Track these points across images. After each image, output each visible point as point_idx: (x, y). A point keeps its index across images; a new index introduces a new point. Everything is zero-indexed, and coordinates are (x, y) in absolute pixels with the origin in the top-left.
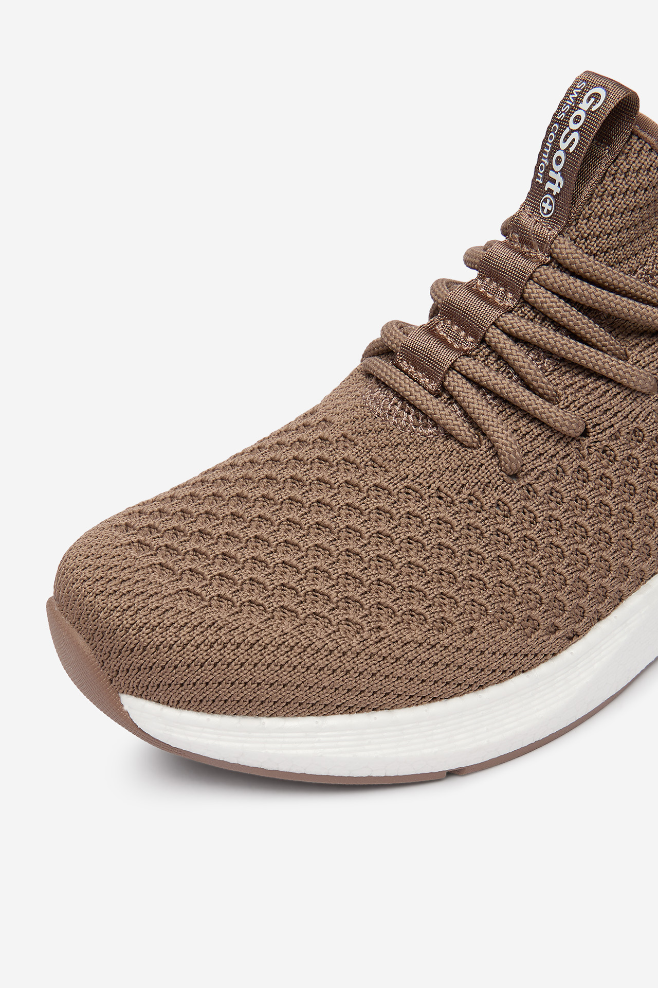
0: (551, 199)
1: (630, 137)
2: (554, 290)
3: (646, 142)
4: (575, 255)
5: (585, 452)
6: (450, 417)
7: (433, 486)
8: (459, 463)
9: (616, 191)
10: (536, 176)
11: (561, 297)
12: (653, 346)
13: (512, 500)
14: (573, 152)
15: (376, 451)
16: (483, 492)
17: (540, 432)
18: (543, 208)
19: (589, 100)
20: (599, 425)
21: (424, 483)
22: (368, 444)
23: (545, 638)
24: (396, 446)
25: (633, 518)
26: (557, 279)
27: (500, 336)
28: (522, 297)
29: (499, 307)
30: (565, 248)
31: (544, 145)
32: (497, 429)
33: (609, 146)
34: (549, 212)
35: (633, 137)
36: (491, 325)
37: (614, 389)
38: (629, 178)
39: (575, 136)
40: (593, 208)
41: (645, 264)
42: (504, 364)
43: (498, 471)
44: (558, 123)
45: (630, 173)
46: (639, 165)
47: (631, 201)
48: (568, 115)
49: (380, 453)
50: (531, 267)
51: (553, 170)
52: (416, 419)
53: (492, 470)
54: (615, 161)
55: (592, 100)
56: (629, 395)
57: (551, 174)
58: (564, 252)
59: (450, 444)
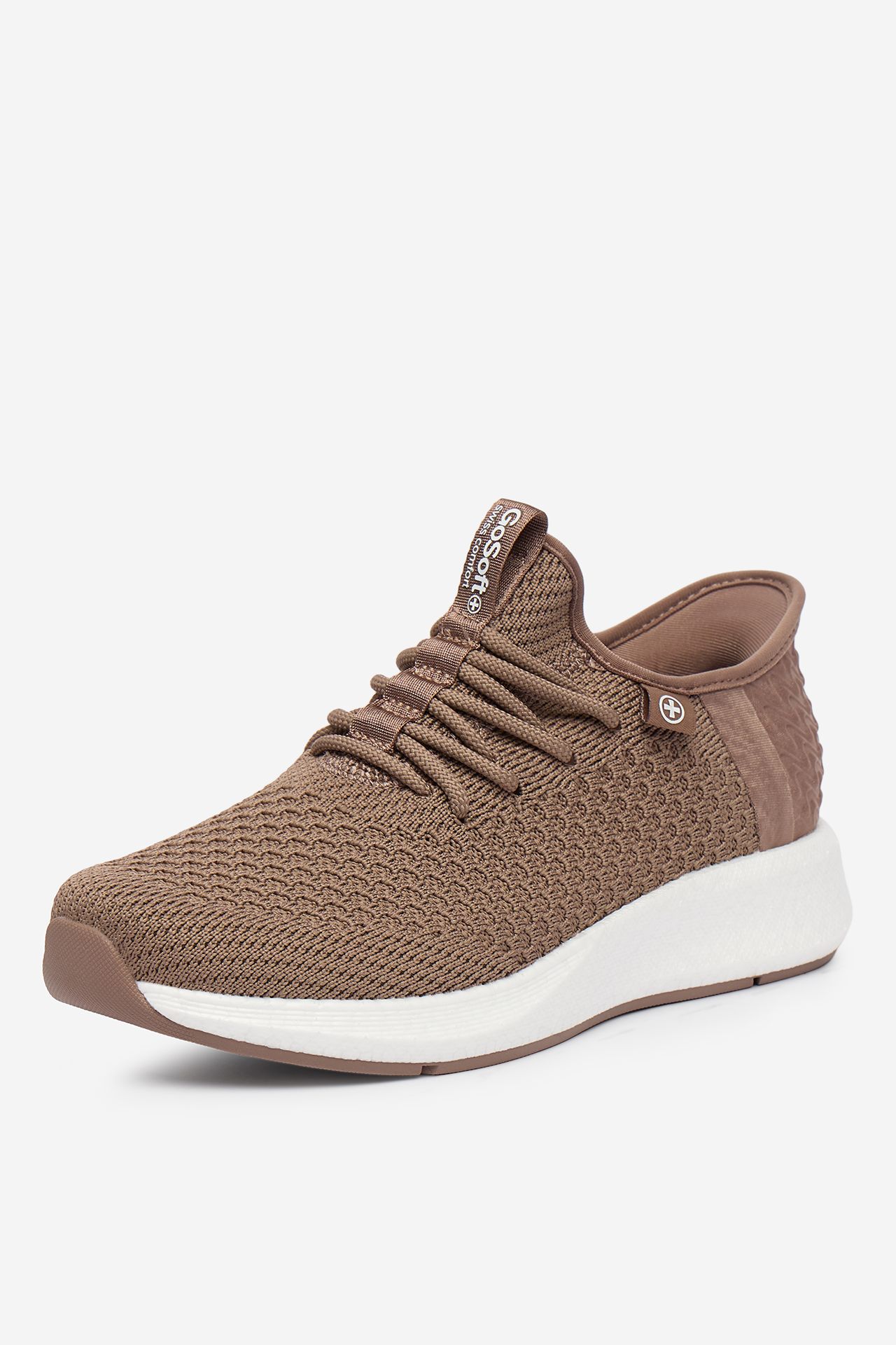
0: (478, 597)
1: (542, 551)
2: (485, 670)
3: (555, 556)
4: (502, 641)
5: (520, 807)
6: (405, 770)
7: (394, 825)
8: (415, 807)
9: (532, 593)
10: (463, 582)
11: (491, 676)
12: (567, 726)
13: (463, 839)
14: (496, 558)
15: (340, 801)
16: (437, 830)
17: (481, 785)
18: (471, 606)
19: (506, 518)
20: (529, 785)
21: (386, 824)
22: (332, 797)
23: (500, 953)
24: (357, 797)
25: (565, 868)
26: (488, 660)
27: (442, 706)
28: (458, 677)
29: (439, 685)
30: (493, 636)
31: (469, 556)
32: (446, 777)
33: (525, 557)
34: (476, 609)
35: (545, 551)
36: (434, 697)
37: (539, 757)
38: (543, 583)
39: (498, 545)
40: (514, 606)
41: (554, 661)
42: (446, 730)
43: (449, 813)
44: (482, 538)
45: (544, 580)
46: (551, 574)
47: (543, 602)
48: (489, 530)
49: (343, 803)
50: (464, 652)
51: (479, 574)
52: (373, 775)
53: (444, 813)
54: (530, 569)
55: (510, 518)
56: (551, 763)
57: (477, 578)
58: (492, 639)
59: (406, 793)
